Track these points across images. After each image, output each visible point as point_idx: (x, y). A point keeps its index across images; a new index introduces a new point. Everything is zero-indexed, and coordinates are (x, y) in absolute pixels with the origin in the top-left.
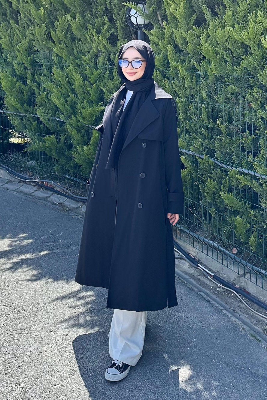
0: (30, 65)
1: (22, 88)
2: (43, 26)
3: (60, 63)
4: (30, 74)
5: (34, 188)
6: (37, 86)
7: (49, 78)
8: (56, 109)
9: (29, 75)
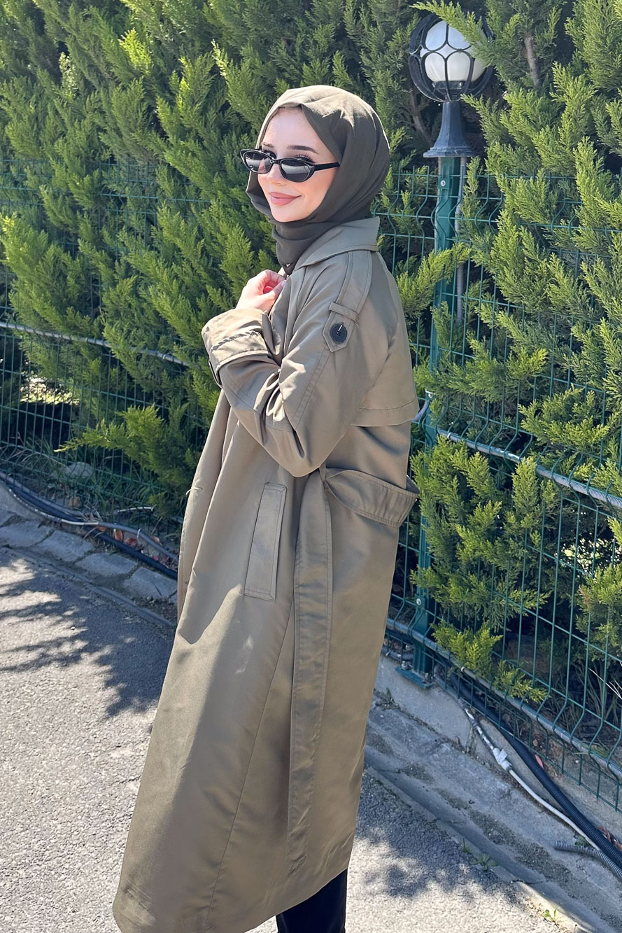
0: (89, 199)
1: (63, 263)
2: (136, 87)
3: (179, 196)
4: (89, 226)
5: (84, 545)
6: (106, 261)
7: (143, 237)
8: (160, 325)
9: (85, 228)
